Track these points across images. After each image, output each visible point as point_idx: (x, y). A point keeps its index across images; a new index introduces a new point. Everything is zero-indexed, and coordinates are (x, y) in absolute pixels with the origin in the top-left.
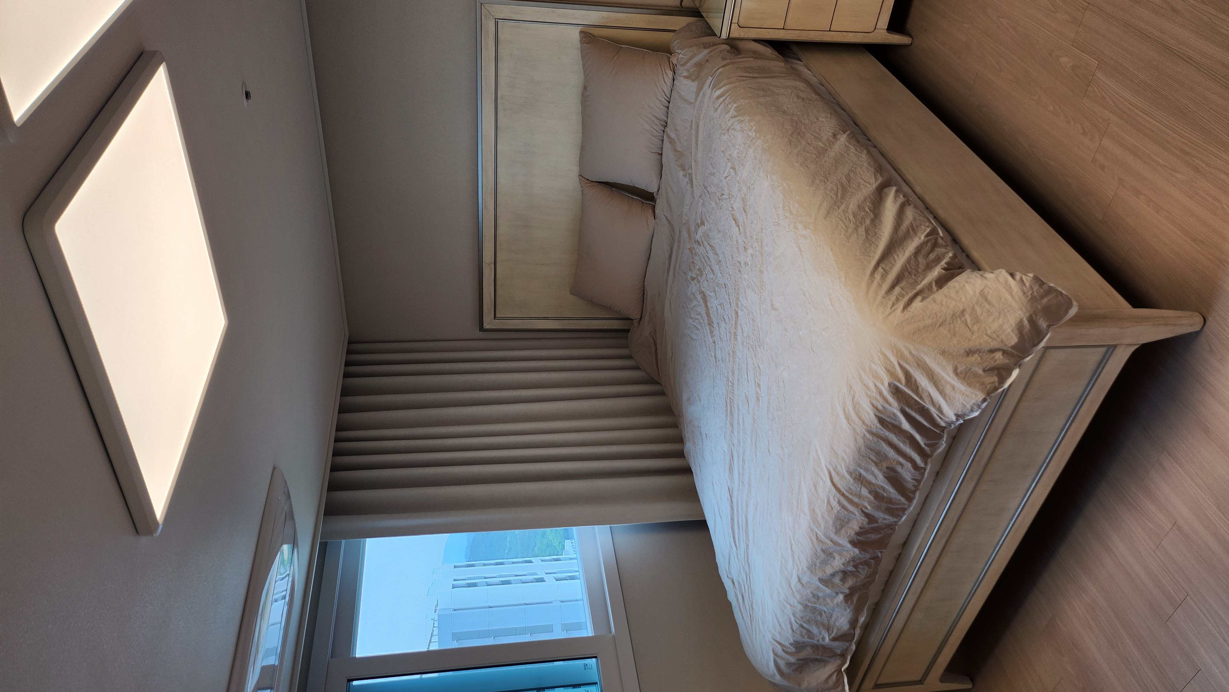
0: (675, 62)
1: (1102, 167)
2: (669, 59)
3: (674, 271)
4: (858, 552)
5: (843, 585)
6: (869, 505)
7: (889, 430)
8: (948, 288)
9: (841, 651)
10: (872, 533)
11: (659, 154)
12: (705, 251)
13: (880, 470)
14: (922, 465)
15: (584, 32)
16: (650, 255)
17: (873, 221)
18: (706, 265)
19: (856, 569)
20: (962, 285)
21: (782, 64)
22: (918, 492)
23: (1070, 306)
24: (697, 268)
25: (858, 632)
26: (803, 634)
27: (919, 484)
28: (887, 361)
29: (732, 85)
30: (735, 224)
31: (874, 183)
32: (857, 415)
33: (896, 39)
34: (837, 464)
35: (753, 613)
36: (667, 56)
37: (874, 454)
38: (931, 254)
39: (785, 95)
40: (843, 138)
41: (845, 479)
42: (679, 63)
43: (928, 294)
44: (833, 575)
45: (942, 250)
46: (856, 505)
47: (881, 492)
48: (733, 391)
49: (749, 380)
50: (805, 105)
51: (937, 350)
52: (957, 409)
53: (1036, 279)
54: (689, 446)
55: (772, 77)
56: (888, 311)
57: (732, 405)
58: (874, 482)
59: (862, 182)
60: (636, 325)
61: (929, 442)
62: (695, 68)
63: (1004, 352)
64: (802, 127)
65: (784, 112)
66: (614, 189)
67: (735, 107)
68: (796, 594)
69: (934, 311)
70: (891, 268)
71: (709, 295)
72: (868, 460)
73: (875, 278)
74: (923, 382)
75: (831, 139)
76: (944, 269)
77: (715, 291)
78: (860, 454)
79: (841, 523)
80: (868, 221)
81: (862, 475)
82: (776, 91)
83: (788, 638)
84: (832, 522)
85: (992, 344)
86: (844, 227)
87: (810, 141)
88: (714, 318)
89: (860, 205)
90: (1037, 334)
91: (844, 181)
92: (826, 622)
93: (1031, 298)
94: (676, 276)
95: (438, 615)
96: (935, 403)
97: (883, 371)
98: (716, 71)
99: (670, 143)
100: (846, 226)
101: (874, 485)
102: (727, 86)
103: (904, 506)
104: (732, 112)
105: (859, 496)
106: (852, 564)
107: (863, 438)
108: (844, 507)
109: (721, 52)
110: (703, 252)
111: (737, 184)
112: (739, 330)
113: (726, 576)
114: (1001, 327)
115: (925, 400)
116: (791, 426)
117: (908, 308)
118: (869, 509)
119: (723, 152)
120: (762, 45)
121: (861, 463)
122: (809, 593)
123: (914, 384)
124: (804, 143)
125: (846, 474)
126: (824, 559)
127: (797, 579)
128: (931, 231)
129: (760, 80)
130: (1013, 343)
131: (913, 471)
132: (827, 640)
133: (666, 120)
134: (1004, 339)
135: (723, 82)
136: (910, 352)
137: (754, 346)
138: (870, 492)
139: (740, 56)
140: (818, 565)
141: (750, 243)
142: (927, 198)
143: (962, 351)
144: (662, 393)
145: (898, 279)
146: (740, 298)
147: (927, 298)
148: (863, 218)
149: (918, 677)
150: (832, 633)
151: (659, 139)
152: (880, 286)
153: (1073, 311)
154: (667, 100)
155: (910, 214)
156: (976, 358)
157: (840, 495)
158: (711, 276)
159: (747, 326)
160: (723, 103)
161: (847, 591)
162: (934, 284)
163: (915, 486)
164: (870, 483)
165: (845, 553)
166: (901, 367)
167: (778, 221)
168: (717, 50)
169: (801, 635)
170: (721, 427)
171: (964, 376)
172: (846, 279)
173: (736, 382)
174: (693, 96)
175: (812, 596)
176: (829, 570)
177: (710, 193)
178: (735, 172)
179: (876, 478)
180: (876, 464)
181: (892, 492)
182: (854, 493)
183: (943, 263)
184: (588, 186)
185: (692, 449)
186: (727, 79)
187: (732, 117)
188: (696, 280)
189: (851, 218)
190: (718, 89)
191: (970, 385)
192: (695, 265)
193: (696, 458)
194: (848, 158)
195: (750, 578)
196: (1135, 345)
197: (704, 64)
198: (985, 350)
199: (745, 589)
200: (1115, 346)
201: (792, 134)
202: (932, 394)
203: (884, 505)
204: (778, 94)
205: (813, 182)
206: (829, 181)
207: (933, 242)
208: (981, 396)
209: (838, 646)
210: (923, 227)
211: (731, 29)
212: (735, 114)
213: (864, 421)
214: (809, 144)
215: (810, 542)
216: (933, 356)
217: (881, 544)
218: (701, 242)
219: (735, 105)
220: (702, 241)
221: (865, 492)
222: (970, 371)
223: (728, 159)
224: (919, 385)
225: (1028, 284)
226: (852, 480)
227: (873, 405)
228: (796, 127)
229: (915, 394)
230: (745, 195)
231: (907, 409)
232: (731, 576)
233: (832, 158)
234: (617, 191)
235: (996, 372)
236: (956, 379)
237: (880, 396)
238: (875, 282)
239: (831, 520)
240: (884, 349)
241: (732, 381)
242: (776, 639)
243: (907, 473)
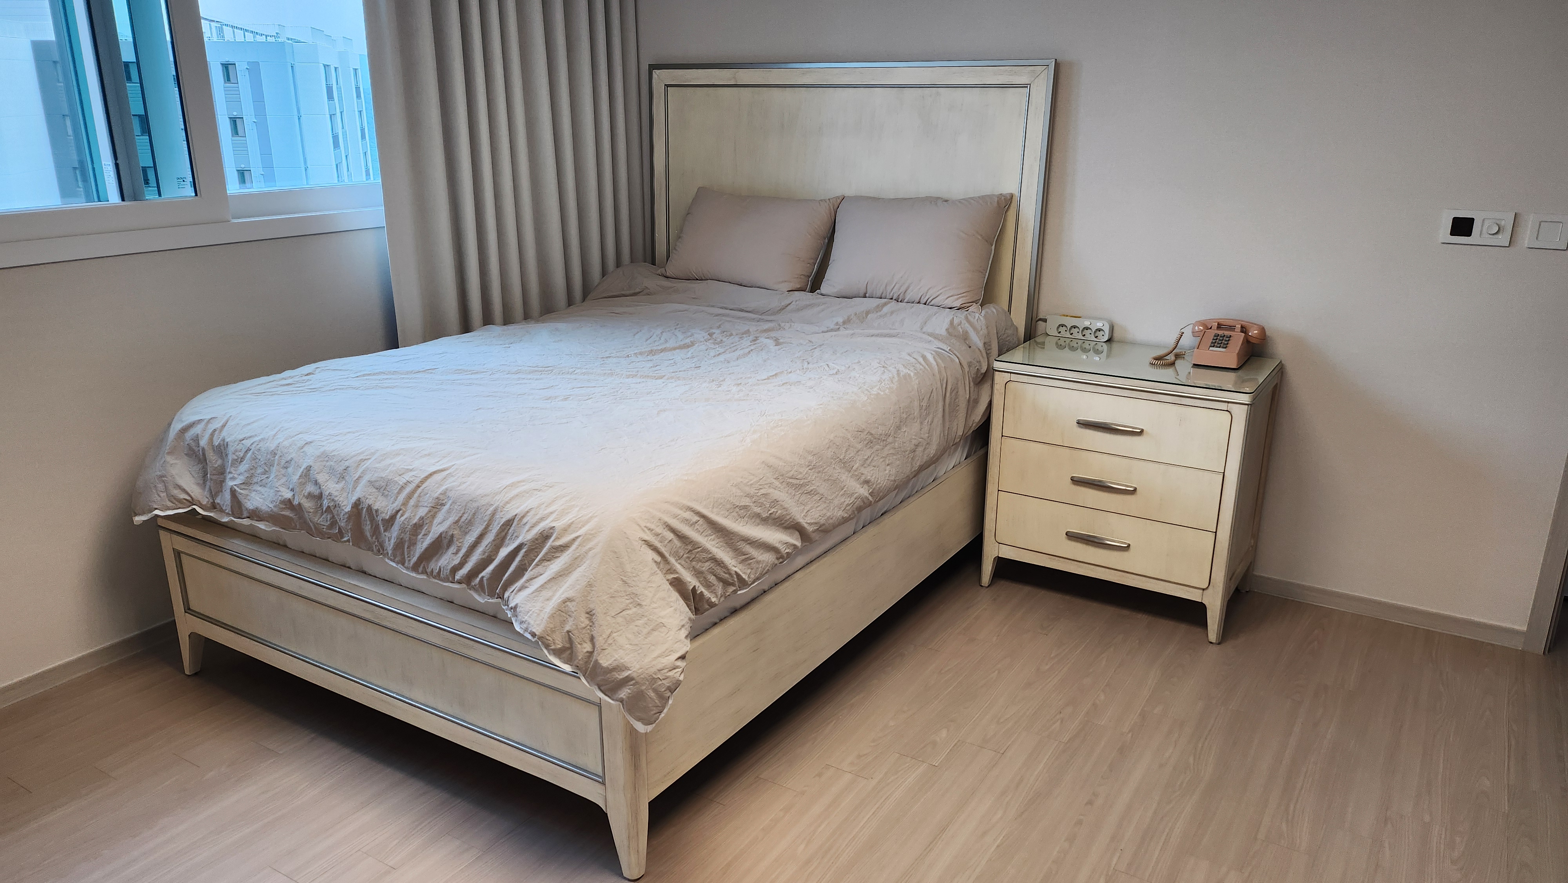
0: (971, 309)
1: (820, 775)
2: (976, 302)
3: (724, 315)
4: (346, 510)
5: (304, 495)
6: (406, 519)
7: (497, 535)
8: (669, 589)
9: (218, 504)
10: (371, 527)
11: (865, 294)
12: (745, 347)
13: (449, 528)
14: (457, 577)
15: (1012, 198)
16: (744, 286)
17: (758, 515)
18: (726, 348)
19: (325, 512)
20: (672, 604)
21: (960, 433)
22: (425, 577)
23: (647, 723)
24: (725, 339)
25: (246, 522)
26: (237, 454)
27: (435, 578)
28: (581, 524)
29: (937, 372)
30: (771, 375)
31: (805, 521)
32: (517, 495)
33: (988, 567)
34: (456, 477)
35: (266, 395)
36: (980, 299)
37: (469, 518)
38: (714, 578)
39: (921, 430)
40: (864, 491)
41: (438, 488)
42: (969, 314)
43: (663, 569)
44: (316, 483)
45: (720, 591)
46: (405, 504)
47: (423, 532)
48: (562, 373)
49: (573, 390)
50: (907, 453)
51: (594, 578)
52: (523, 606)
53: (677, 684)
54: (496, 330)
55: (943, 416)
56: (643, 524)
57: (544, 372)
58: (435, 522)
59: (807, 508)
60: (659, 271)
61: (485, 582)
62: (963, 332)
63: (591, 653)
64: (878, 446)
65: (899, 428)
66: (827, 241)
67: (909, 375)
68: (290, 440)
69: (640, 573)
70: (698, 531)
71: (688, 352)
72: (462, 512)
73: (685, 512)
74: (555, 566)
75: (863, 478)
76: (694, 589)
77: (693, 357)
78: (468, 502)
79: (382, 487)
80: (757, 510)
81: (443, 507)
82: (926, 421)
83: (231, 435)
84: (384, 476)
85: (601, 638)
86: (752, 482)
87: (862, 454)
88: (659, 356)
89: (778, 503)
90: (611, 688)
91: (809, 488)
92: (255, 480)
93: (654, 678)
94: (717, 317)
95: (283, 43)
96: (530, 582)
97: (569, 520)
98: (956, 355)
99: (878, 306)
100: (751, 485)
101: (431, 522)
102: (936, 366)
103: (407, 561)
104: (904, 371)
105: (417, 506)
106: (331, 504)
107: (488, 504)
108: (402, 488)
109: (979, 362)
110: (743, 344)
111: (818, 376)
112: (639, 380)
113: (318, 366)
114: (621, 647)
115: (533, 570)
116: (509, 430)
117: (645, 545)
118: (400, 520)
119: (859, 362)
120: (985, 410)
121: (457, 504)
122: (291, 456)
123: (553, 556)
124: (859, 446)
125: (444, 488)
126: (336, 471)
127: (309, 440)
128: (744, 580)
129: (941, 404)
130: (601, 662)
131: (450, 567)
132: (231, 483)
133: (905, 301)
134: (607, 652)
135: (940, 362)
136: (591, 548)
137: (616, 394)
138: (422, 518)
139: (972, 384)
140: (328, 464)
141: (744, 389)
142: (786, 584)
143: (592, 606)
144: (570, 302)
145: (683, 537)
146: (679, 381)
147: (658, 568)
148: (761, 505)
149: (194, 606)
150: (241, 489)
151: (882, 293)
152: (675, 516)
153: (640, 727)
154: (927, 301)
155: (768, 558)
156: (584, 621)
157: (417, 483)
158: (712, 353)
159: (643, 387)
160: (916, 362)
161: (296, 502)
162: (675, 576)
163: (432, 571)
164: (434, 517)
165: (345, 494)
166: (574, 540)
167: (766, 414)
168: (981, 358)
169: (236, 451)
170: (516, 361)
171: (562, 611)
172: (685, 480)
173: (573, 376)
174: (930, 331)
175: (288, 460)
176: (321, 478)
177: (813, 351)
178: (833, 374)
179: (440, 523)
180: (457, 522)
181: (424, 544)
182: (421, 499)
183: (701, 589)
184: (830, 207)
185: (492, 334)
186: (945, 367)
187: (898, 371)
188: (710, 338)
189: (763, 491)
190: (934, 357)
191: (552, 616)
192: (727, 337)
193: (481, 337)
194: (838, 495)
195: (314, 391)
196: (606, 809)
197: (966, 343)
198: (593, 631)
199: (299, 387)
200: (603, 783)
201: (871, 434)
202: (542, 576)
203: (407, 537)
204: (921, 423)
205: (809, 452)
206: (810, 471)
207: (730, 580)
208: (538, 630)
209: (225, 499)
210: (749, 571)
211: (1003, 373)
212: (902, 374)
213: (509, 504)
214: (858, 452)
215: (357, 452)
216: (586, 574)
217: (359, 539)
218: (756, 342)
219: (912, 374)
220: (756, 344)
221: (422, 512)
222: (568, 616)
223: (849, 367)
224: (552, 562)
225: (671, 674)
226: (436, 495)
227: (528, 512)
228: (879, 439)
229: (541, 558)
230: (804, 385)
231: (524, 550)
232: (317, 372)
233: (839, 477)
234: (824, 243)
235: (568, 645)
236: (559, 601)
237: (539, 519)
238: (679, 512)
239: (385, 475)
240: (596, 519)
241: (575, 373)
242: (230, 421)
243: (447, 560)
